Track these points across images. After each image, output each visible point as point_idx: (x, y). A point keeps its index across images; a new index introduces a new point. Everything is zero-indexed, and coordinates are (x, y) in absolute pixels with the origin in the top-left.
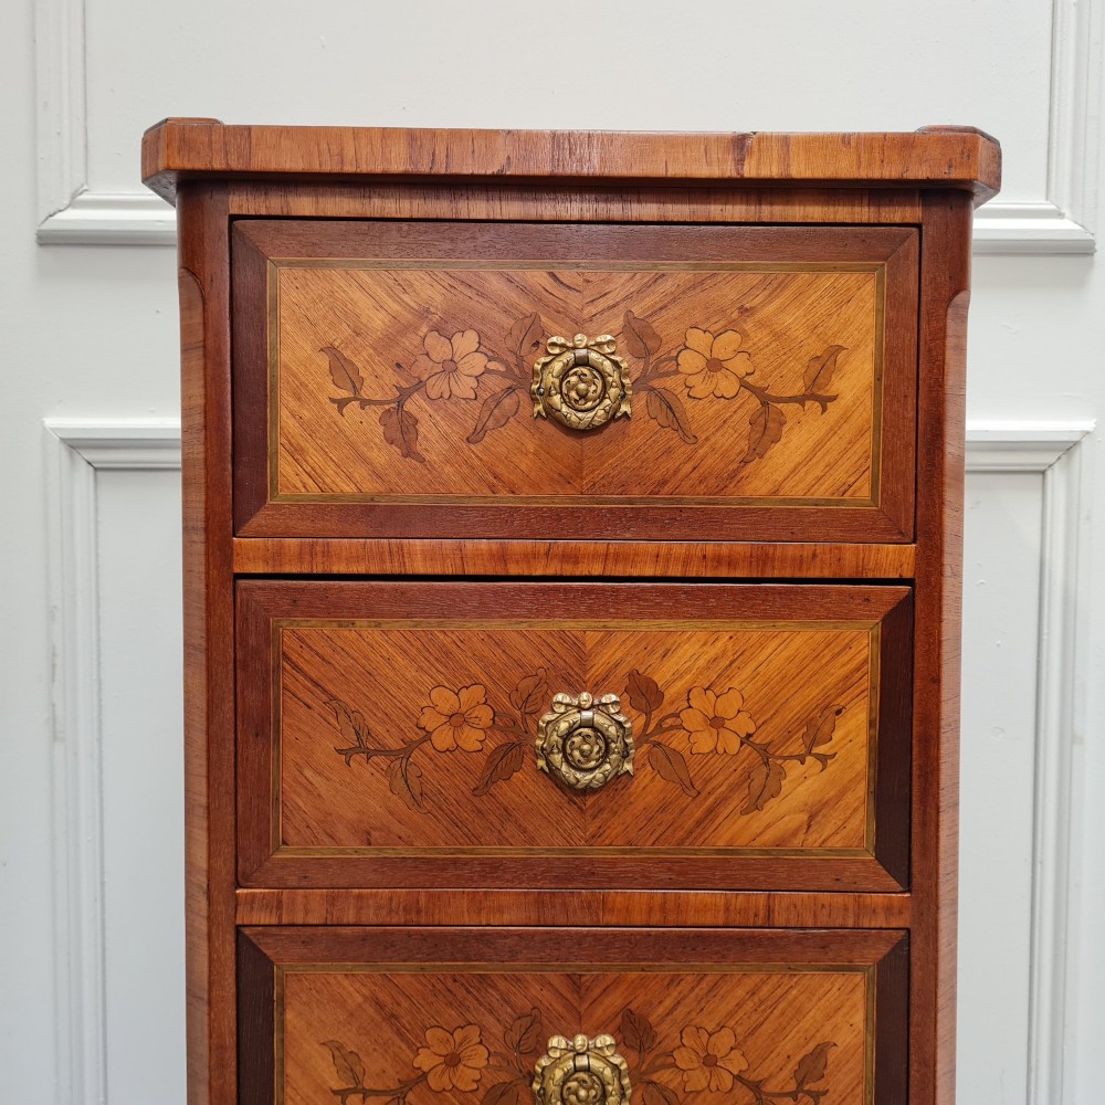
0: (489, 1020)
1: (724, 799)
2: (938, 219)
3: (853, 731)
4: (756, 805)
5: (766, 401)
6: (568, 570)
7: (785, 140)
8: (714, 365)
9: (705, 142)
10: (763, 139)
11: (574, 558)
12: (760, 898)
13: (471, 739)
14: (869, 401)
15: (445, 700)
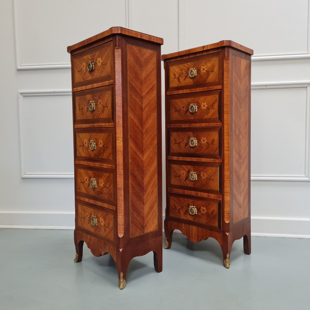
0: (186, 136)
1: (205, 114)
2: (223, 50)
3: (216, 106)
5: (208, 72)
7: (207, 46)
8: (204, 69)
9: (200, 47)
11: (192, 91)
12: (208, 124)
13: (184, 109)
15: (182, 106)
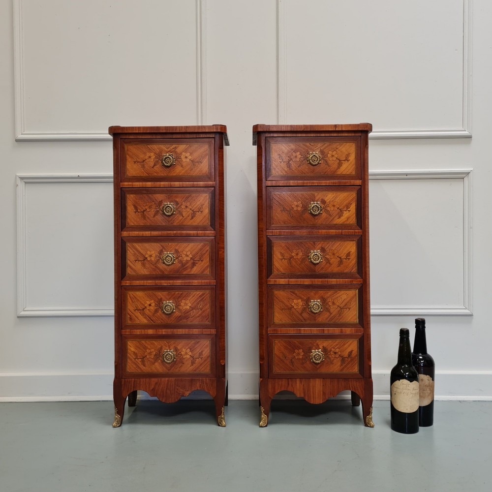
0: (302, 248)
1: (335, 217)
2: (363, 135)
3: (353, 207)
4: (339, 217)
5: (340, 161)
6: (313, 185)
7: (342, 125)
9: (331, 126)
10: (339, 125)
11: (314, 183)
12: (341, 231)
13: (299, 209)
14: (354, 160)
15: (296, 203)
